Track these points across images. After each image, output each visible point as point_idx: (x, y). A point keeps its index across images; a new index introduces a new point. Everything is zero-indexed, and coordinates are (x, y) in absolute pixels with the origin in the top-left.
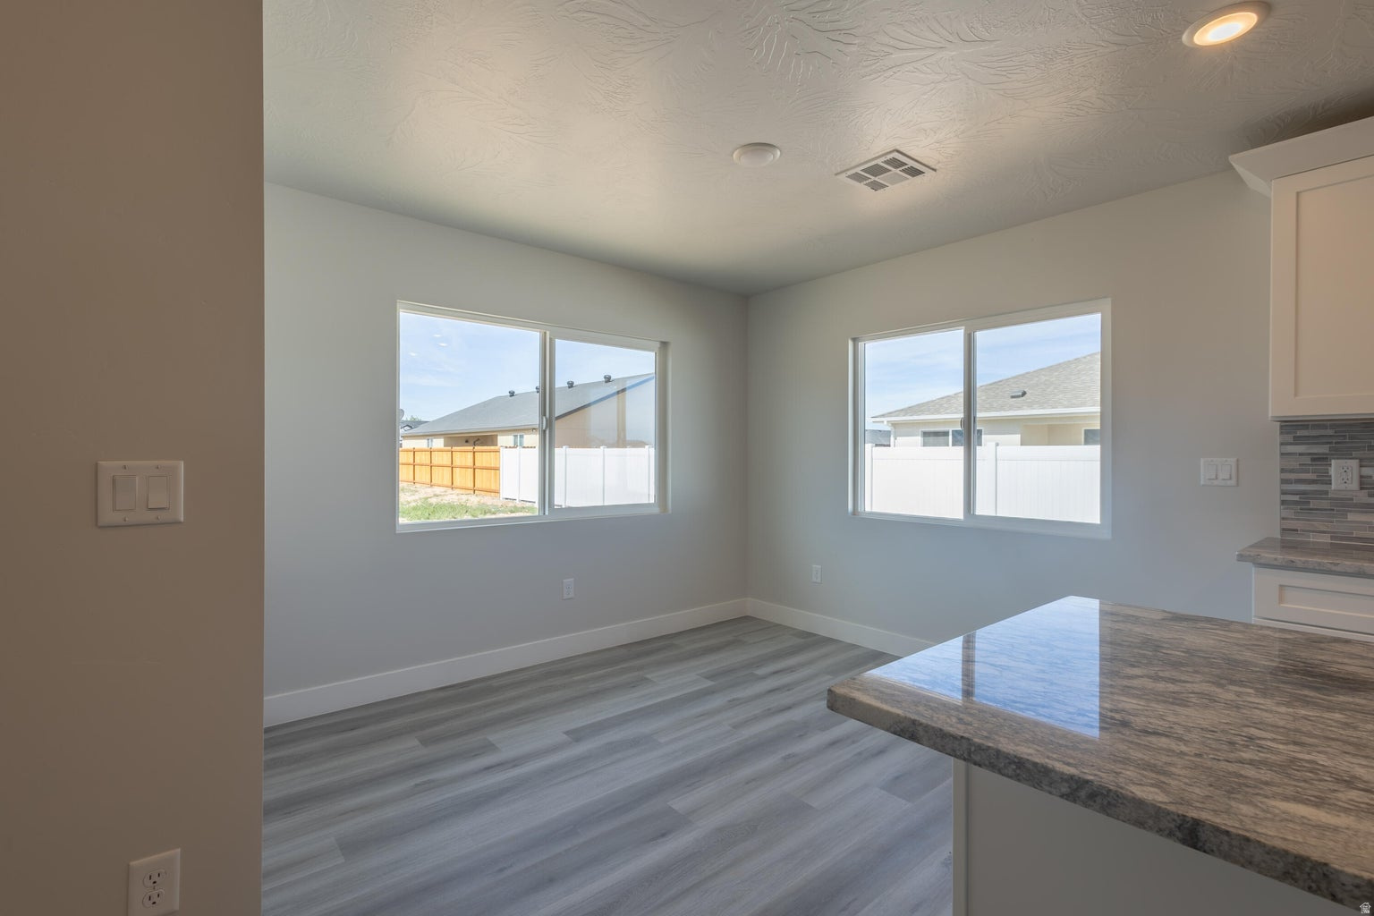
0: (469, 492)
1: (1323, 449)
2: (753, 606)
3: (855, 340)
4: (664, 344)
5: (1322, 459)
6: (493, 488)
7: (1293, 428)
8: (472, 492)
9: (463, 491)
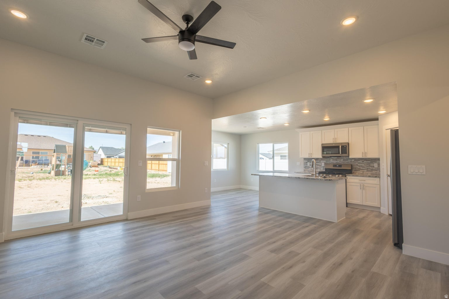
0: (157, 171)
1: (307, 161)
2: (242, 186)
3: (258, 144)
4: (228, 144)
5: (307, 162)
6: (165, 169)
7: (305, 159)
8: (158, 171)
9: (155, 171)
